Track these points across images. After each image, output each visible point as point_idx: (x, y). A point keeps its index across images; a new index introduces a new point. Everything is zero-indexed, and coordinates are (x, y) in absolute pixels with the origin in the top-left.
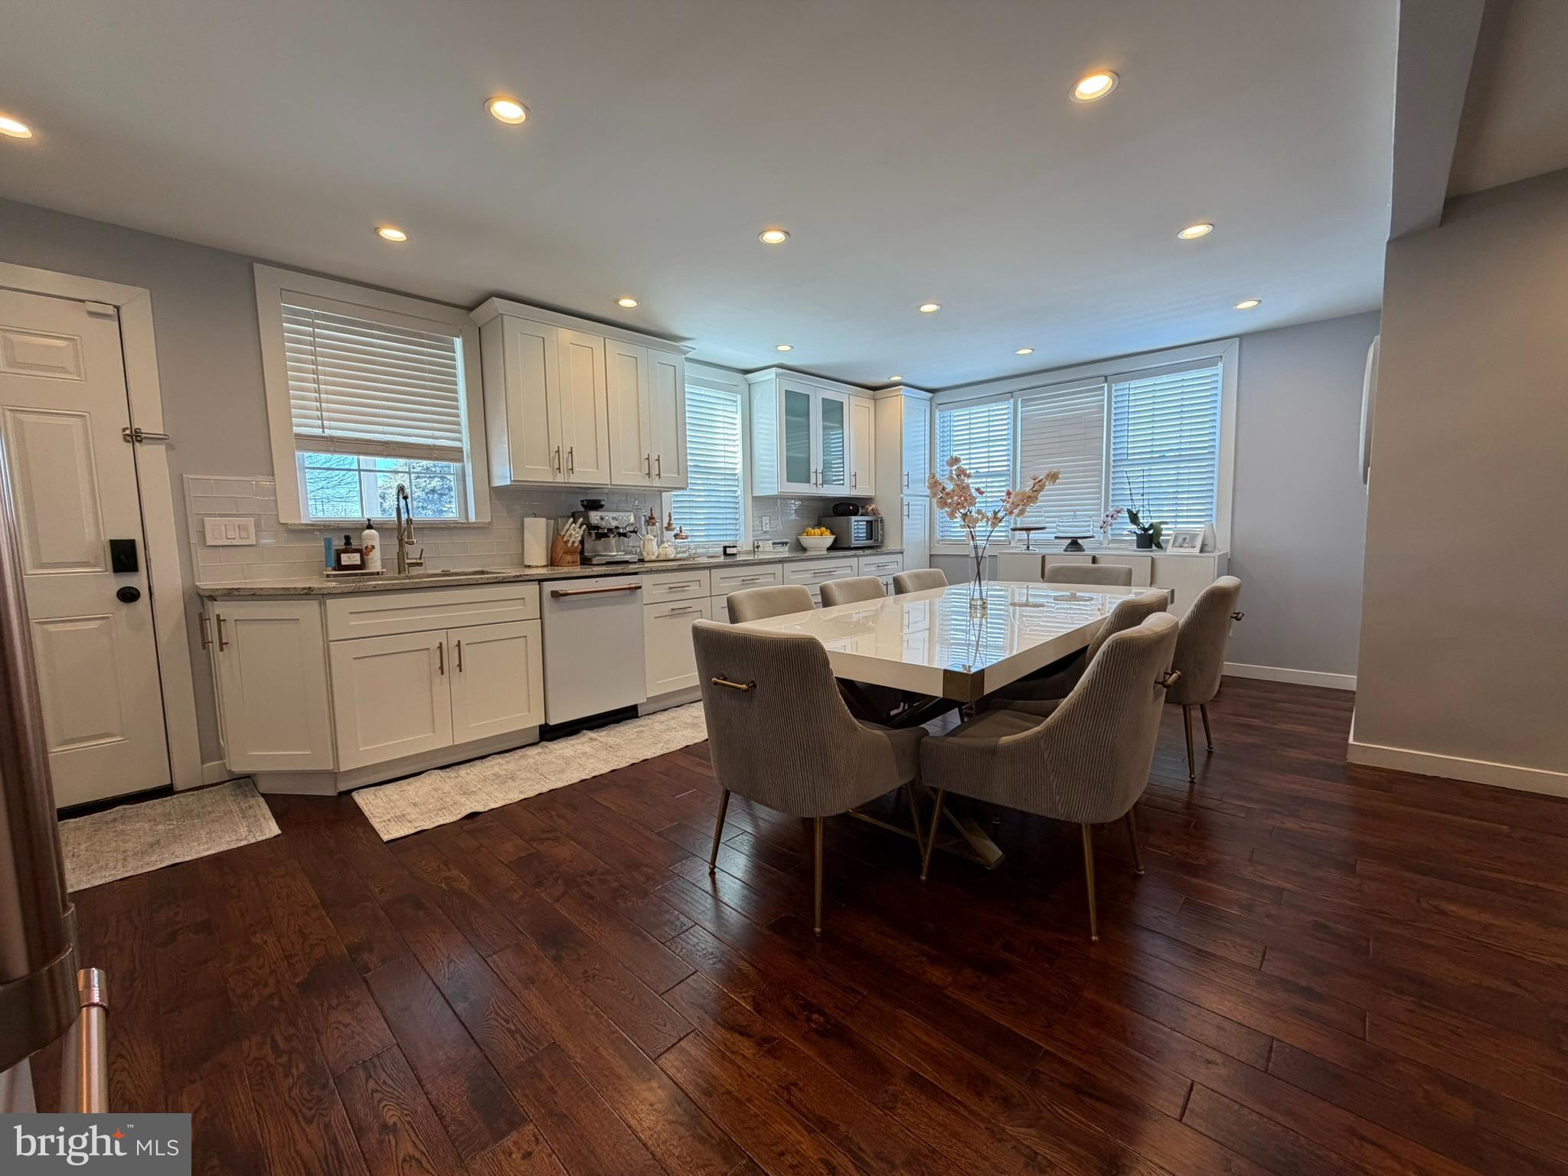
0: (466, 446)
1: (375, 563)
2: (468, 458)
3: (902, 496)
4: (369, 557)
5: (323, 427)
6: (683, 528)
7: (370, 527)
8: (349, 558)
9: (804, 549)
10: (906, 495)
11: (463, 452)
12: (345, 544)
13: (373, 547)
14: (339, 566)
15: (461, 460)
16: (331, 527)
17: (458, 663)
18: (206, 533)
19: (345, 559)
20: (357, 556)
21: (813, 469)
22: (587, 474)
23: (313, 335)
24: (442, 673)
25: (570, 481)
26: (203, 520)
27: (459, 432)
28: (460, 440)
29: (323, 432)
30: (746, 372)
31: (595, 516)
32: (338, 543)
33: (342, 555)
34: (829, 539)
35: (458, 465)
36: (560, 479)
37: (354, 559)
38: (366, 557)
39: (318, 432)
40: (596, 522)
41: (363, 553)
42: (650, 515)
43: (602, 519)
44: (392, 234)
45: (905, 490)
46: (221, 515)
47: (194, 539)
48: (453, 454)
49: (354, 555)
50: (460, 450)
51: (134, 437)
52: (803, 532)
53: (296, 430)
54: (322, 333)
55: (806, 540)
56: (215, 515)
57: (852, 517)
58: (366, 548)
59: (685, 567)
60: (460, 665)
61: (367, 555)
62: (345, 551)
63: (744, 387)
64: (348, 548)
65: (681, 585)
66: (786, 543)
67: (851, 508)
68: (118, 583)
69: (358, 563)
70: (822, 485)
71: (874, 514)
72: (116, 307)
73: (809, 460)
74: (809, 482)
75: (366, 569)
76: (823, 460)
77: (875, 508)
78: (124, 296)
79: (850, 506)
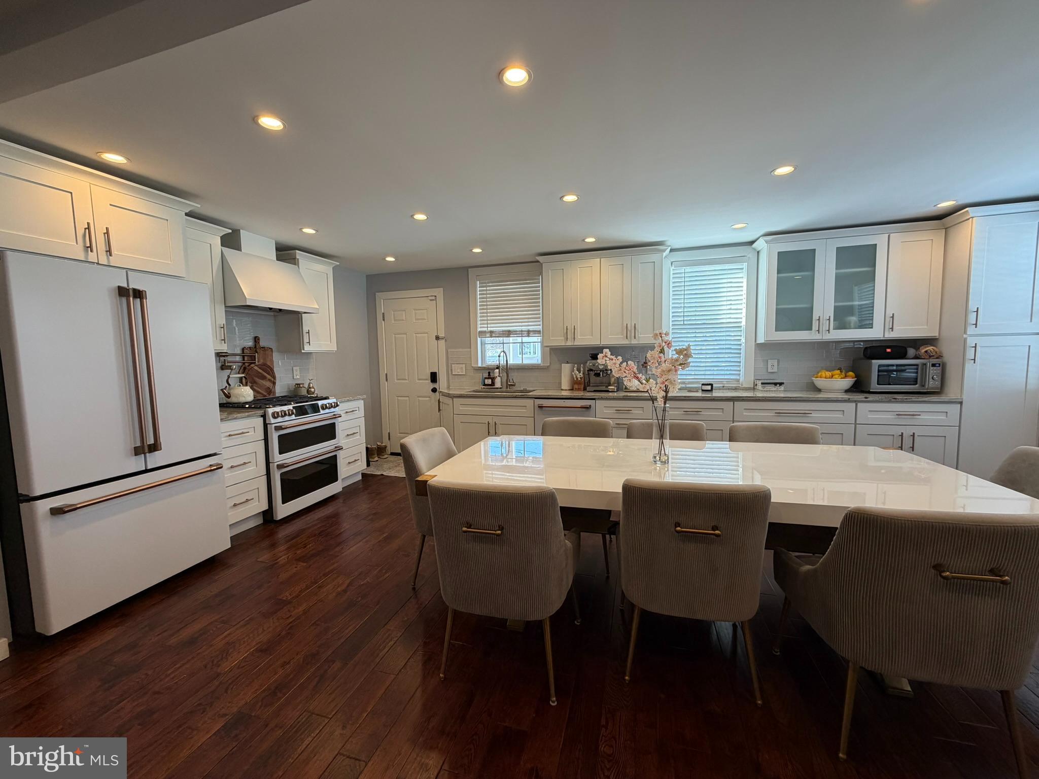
1: (498, 383)
3: (965, 336)
5: (487, 327)
7: (497, 368)
9: (819, 390)
10: (971, 336)
12: (489, 375)
13: (497, 377)
14: (485, 385)
16: (485, 368)
18: (453, 370)
19: (487, 382)
20: (490, 380)
21: (815, 317)
22: (585, 339)
23: (486, 290)
25: (575, 344)
26: (452, 366)
27: (540, 322)
28: (540, 325)
29: (488, 329)
30: (752, 242)
31: (589, 364)
32: (487, 375)
33: (486, 380)
34: (848, 382)
36: (569, 343)
37: (489, 382)
38: (494, 381)
39: (486, 329)
42: (645, 361)
44: (477, 250)
45: (971, 330)
46: (457, 364)
47: (450, 373)
51: (437, 338)
52: (816, 374)
53: (479, 329)
54: (489, 289)
55: (819, 382)
56: (455, 364)
57: (874, 361)
58: (494, 377)
59: (632, 397)
62: (487, 378)
63: (751, 255)
64: (489, 377)
65: (627, 409)
66: (781, 384)
67: (889, 350)
68: (432, 386)
69: (491, 383)
70: (829, 330)
71: (930, 357)
72: (436, 296)
73: (811, 309)
74: (811, 329)
75: (494, 386)
76: (835, 307)
77: (932, 350)
78: (439, 292)
79: (889, 348)
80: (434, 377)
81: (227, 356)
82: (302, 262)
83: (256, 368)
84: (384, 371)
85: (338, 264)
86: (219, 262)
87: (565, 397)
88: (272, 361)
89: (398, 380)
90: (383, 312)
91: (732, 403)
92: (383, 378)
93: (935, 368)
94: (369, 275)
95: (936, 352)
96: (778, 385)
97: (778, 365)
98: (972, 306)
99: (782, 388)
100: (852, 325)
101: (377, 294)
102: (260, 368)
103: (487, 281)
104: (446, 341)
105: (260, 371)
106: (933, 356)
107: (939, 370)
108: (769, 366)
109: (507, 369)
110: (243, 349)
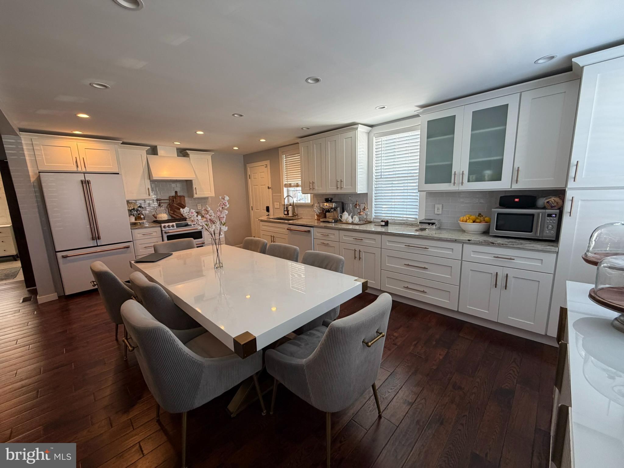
3: (566, 189)
5: (288, 182)
7: (290, 205)
10: (571, 189)
12: (286, 209)
20: (287, 212)
22: (319, 189)
25: (314, 192)
44: (263, 140)
45: (571, 184)
47: (274, 207)
59: (329, 227)
65: (327, 234)
66: (433, 224)
67: (517, 200)
68: (267, 213)
69: (287, 214)
70: (462, 183)
71: (552, 207)
72: (267, 165)
73: (451, 165)
74: (450, 182)
75: (289, 215)
76: (470, 164)
77: (553, 201)
78: (268, 162)
79: (517, 198)
80: (268, 209)
81: (160, 200)
82: (191, 155)
83: (175, 205)
84: (251, 205)
85: (214, 153)
86: (146, 162)
87: (300, 225)
88: (185, 203)
89: (256, 210)
90: (249, 174)
91: (381, 236)
92: (251, 209)
93: (552, 218)
94: (245, 155)
95: (557, 203)
96: (431, 225)
97: (442, 209)
98: (573, 161)
99: (434, 227)
100: (486, 178)
101: (247, 165)
102: (177, 205)
103: (287, 155)
104: (272, 189)
105: (177, 206)
106: (555, 206)
107: (554, 220)
108: (436, 209)
109: (294, 206)
110: (169, 197)
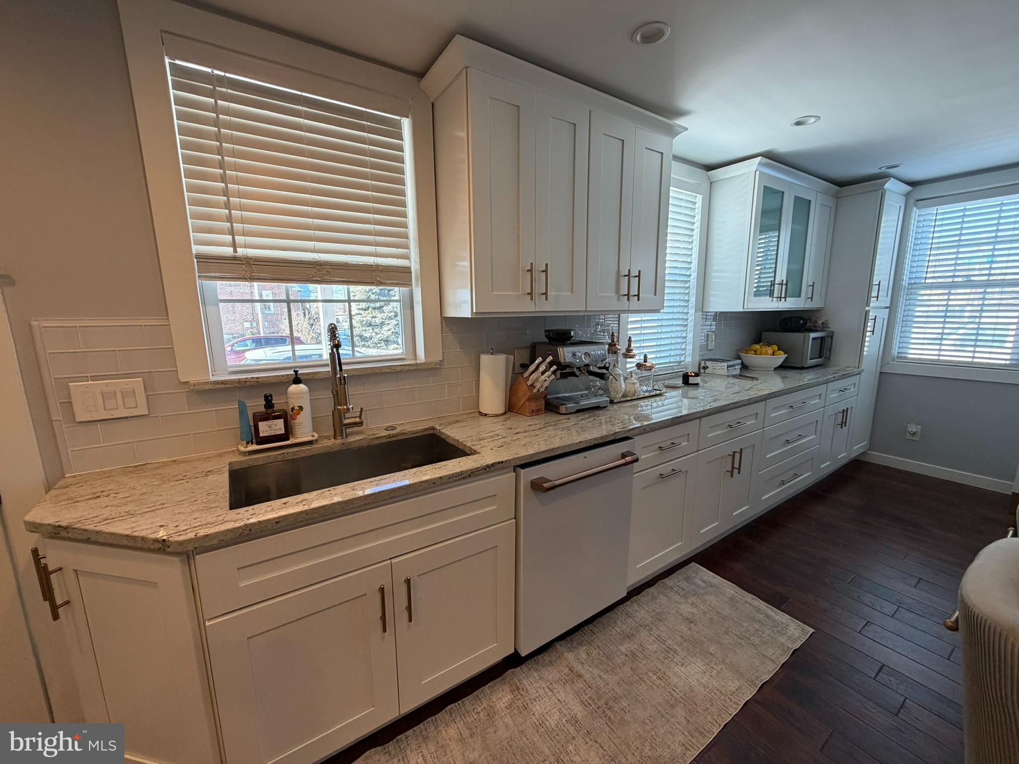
0: (414, 264)
1: (305, 429)
2: (417, 281)
3: (867, 308)
4: (296, 421)
5: (235, 245)
6: (649, 356)
7: (297, 380)
8: (270, 427)
10: (873, 308)
11: (411, 273)
12: (266, 407)
13: (301, 408)
14: (258, 439)
15: (408, 283)
16: (248, 383)
17: (405, 604)
18: (74, 404)
19: (266, 428)
20: (280, 423)
21: (777, 280)
23: (215, 109)
24: (385, 630)
25: (542, 309)
26: (68, 388)
27: (407, 247)
28: (407, 257)
29: (235, 251)
30: (710, 168)
31: (566, 353)
32: (257, 404)
33: (260, 423)
34: (781, 358)
35: (405, 290)
36: (531, 307)
37: (278, 427)
38: (292, 421)
39: (228, 251)
40: (567, 360)
41: (287, 417)
43: (574, 355)
45: (872, 302)
46: (94, 378)
47: (57, 415)
48: (400, 276)
49: (276, 421)
50: (407, 271)
52: (745, 350)
53: (196, 249)
54: (229, 107)
55: (751, 358)
56: (86, 379)
57: (809, 334)
58: (293, 409)
60: (409, 609)
61: (294, 419)
62: (266, 417)
63: (706, 186)
64: (269, 412)
65: (671, 442)
74: (772, 295)
91: (765, 402)
97: (715, 340)
108: (710, 342)
